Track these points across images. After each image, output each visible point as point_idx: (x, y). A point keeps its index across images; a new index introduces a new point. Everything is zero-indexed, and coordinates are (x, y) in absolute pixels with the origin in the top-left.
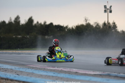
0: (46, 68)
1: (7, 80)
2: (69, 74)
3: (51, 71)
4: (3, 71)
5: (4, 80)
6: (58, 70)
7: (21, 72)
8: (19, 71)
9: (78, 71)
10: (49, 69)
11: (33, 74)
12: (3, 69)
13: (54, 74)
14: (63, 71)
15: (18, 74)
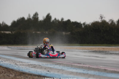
0: (73, 65)
1: (40, 77)
2: (99, 71)
3: (79, 68)
4: (32, 67)
5: (37, 77)
6: (86, 67)
7: (50, 68)
8: (48, 67)
9: (106, 69)
10: (77, 66)
11: (63, 70)
12: (31, 65)
13: (84, 71)
14: (91, 68)
15: (48, 71)
